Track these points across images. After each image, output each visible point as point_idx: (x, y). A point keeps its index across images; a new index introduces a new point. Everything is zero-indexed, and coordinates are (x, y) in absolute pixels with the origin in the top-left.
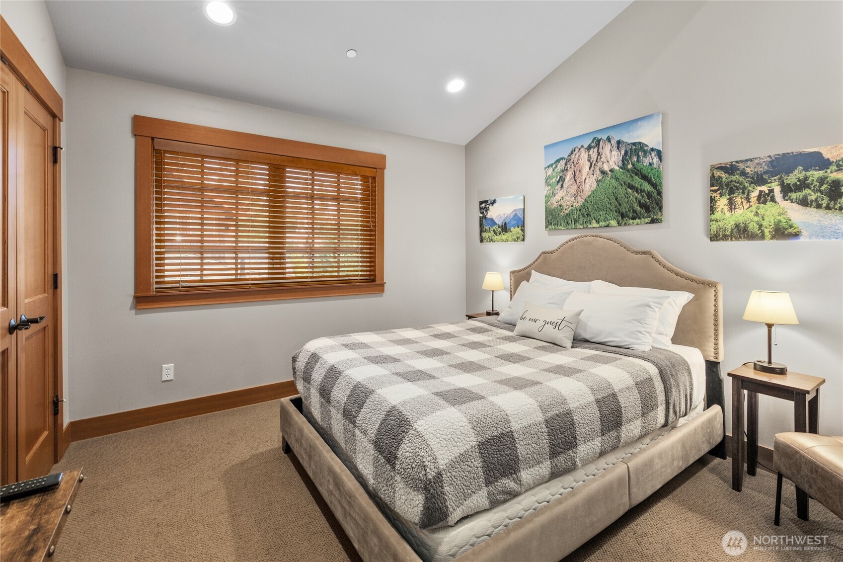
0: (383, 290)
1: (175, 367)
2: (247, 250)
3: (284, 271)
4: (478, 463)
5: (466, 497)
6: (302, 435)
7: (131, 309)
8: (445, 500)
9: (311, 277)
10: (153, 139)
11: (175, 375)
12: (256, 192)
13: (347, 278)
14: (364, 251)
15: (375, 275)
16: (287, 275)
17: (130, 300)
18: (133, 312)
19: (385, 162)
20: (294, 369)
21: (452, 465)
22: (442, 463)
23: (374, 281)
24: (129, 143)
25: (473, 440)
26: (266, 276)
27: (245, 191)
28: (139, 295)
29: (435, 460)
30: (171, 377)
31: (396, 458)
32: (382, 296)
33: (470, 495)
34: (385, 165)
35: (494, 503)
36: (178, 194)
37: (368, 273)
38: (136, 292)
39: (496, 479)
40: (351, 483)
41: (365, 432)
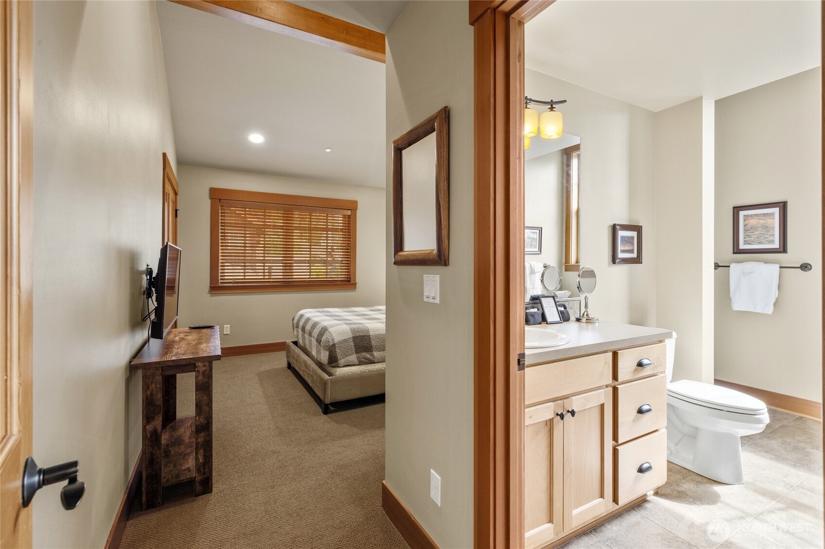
0: (355, 288)
1: (231, 327)
2: (270, 261)
3: (292, 274)
4: (352, 344)
5: (346, 356)
6: (295, 353)
7: (208, 294)
8: (337, 354)
9: (308, 278)
10: (220, 200)
11: (230, 332)
12: (275, 227)
13: (332, 279)
14: (344, 262)
15: (350, 278)
16: (294, 277)
17: (208, 289)
18: (209, 295)
19: (357, 205)
20: (293, 324)
21: (340, 342)
22: (336, 341)
23: (349, 281)
24: (208, 202)
25: (351, 335)
26: (282, 277)
27: (269, 227)
28: (212, 286)
29: (333, 340)
30: (228, 332)
31: (321, 341)
32: (355, 292)
33: (348, 356)
34: (357, 207)
35: (361, 363)
36: (232, 230)
37: (346, 276)
38: (211, 284)
39: (361, 352)
40: (309, 361)
41: (314, 338)
